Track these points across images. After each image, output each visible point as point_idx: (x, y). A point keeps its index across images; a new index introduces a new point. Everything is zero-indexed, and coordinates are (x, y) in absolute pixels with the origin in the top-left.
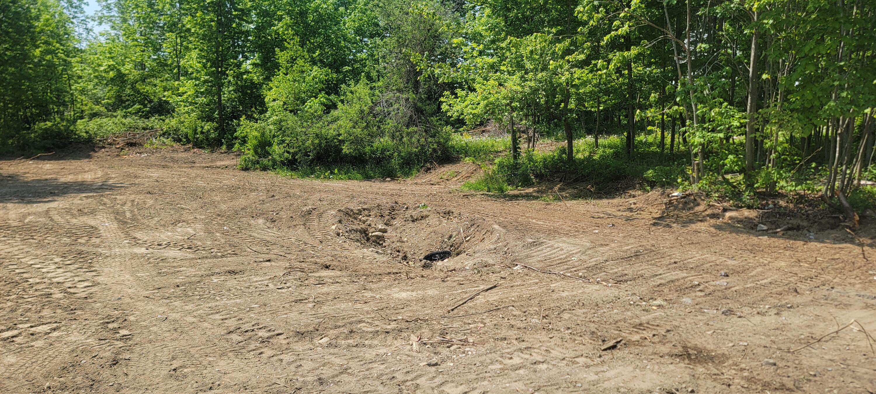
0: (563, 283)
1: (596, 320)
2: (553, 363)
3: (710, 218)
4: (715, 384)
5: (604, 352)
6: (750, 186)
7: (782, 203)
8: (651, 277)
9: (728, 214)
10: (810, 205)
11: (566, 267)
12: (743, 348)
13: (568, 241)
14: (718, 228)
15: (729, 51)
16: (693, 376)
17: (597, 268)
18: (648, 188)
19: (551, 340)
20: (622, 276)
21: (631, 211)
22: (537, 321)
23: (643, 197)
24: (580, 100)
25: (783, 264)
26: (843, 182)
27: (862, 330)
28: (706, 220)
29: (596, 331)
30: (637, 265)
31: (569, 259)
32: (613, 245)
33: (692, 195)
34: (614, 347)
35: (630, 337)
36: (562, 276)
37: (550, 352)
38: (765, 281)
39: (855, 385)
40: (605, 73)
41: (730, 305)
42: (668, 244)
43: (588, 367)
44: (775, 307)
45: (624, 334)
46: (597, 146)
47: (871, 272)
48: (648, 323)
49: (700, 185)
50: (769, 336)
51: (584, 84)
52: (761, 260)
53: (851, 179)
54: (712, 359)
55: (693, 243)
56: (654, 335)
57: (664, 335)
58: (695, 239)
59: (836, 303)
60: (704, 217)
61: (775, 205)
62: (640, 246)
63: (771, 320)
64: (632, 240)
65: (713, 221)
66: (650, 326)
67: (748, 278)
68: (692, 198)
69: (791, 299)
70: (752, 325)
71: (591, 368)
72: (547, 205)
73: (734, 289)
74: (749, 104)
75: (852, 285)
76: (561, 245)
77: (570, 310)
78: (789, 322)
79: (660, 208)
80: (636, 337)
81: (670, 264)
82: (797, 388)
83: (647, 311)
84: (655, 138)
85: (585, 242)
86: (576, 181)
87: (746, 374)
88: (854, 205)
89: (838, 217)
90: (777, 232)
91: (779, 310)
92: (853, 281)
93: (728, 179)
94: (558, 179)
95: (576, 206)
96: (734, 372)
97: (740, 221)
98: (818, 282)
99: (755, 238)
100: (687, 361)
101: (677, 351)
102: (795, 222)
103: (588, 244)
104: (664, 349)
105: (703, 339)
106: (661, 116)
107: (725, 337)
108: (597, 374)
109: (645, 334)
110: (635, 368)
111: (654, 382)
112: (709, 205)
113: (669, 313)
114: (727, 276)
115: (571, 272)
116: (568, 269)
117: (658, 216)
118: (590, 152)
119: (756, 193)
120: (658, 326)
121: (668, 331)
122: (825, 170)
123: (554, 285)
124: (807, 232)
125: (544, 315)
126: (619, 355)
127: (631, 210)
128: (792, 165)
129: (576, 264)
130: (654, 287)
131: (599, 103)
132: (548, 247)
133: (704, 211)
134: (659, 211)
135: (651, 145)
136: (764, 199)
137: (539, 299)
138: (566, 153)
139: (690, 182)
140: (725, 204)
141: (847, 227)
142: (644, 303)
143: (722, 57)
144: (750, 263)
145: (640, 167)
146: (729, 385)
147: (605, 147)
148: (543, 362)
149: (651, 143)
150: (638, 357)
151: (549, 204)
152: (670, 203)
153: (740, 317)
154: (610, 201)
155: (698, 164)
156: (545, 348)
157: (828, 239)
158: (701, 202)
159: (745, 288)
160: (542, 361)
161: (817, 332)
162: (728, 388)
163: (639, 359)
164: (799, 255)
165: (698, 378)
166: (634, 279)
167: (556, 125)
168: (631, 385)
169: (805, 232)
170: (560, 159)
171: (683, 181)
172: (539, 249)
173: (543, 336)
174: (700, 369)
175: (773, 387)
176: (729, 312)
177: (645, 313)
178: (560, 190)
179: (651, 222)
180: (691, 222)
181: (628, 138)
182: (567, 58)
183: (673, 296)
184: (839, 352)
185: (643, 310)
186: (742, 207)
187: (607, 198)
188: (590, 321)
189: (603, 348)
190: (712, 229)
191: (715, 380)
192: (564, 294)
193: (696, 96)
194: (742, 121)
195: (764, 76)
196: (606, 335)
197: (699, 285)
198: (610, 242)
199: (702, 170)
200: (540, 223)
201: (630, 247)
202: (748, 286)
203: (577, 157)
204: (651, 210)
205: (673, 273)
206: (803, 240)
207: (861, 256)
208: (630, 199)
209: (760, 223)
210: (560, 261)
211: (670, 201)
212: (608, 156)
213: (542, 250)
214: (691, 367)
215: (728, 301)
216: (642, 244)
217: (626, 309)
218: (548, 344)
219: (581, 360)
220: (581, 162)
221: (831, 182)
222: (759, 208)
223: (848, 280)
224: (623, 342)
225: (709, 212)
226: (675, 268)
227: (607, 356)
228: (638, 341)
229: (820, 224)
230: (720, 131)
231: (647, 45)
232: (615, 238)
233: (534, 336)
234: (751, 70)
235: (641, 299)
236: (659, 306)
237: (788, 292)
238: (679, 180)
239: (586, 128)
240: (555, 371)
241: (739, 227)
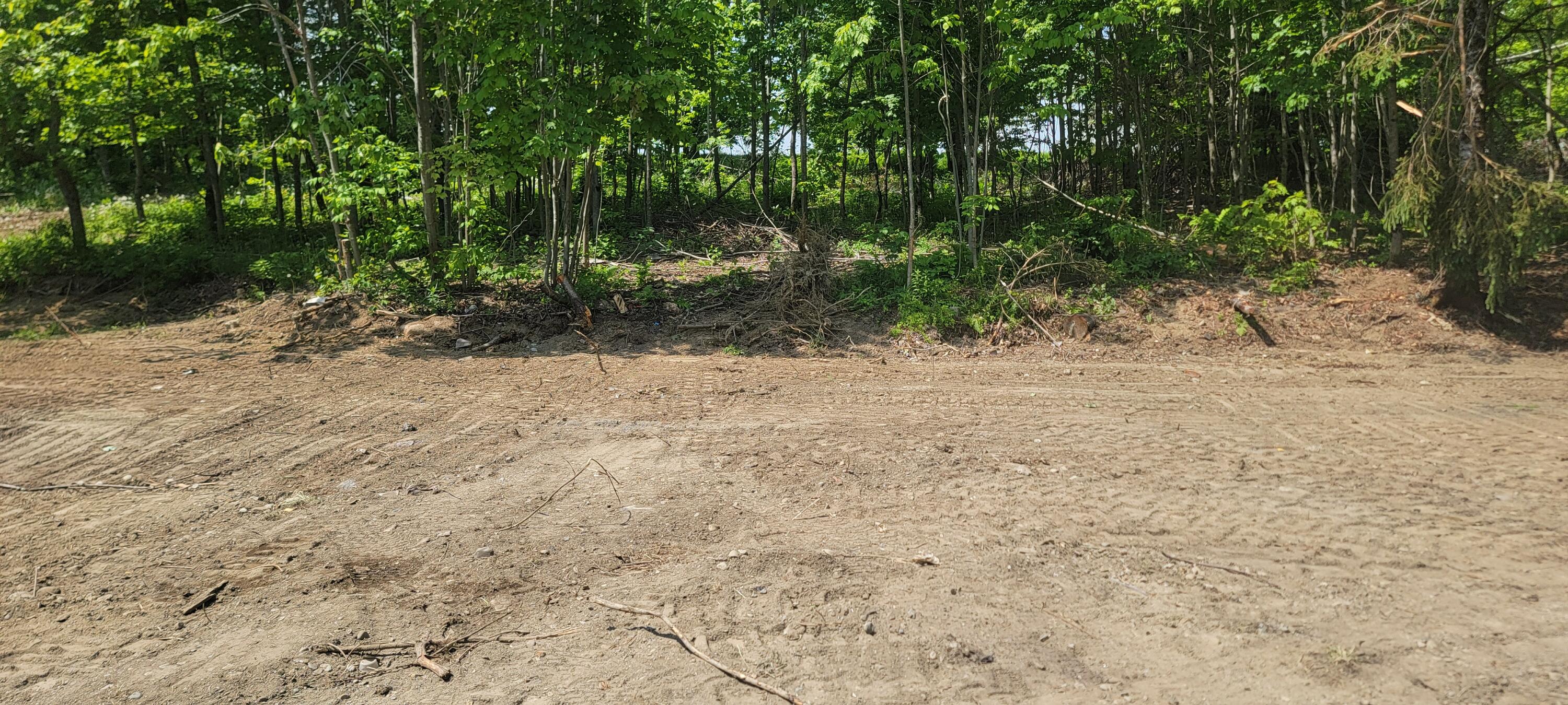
0: (86, 502)
1: (168, 559)
2: (70, 670)
3: (379, 336)
4: (402, 611)
5: (190, 617)
6: (438, 277)
7: (487, 300)
8: (278, 456)
9: (408, 327)
10: (528, 301)
11: (90, 469)
12: (443, 540)
13: (92, 415)
14: (393, 352)
15: (380, 47)
16: (365, 609)
17: (165, 457)
18: (261, 294)
19: (63, 625)
20: (220, 464)
21: (231, 341)
22: (25, 595)
23: (252, 312)
24: (87, 120)
25: (497, 396)
26: (566, 262)
27: (604, 473)
28: (372, 342)
29: (169, 580)
30: (249, 438)
31: (96, 452)
32: (196, 409)
33: (343, 299)
34: (210, 601)
35: (242, 574)
36: (83, 490)
37: (62, 651)
38: (474, 427)
39: (599, 552)
40: (139, 68)
41: (421, 477)
42: (307, 392)
43: (154, 654)
44: (489, 464)
45: (229, 572)
46: (142, 215)
47: (611, 389)
48: (278, 541)
49: (355, 282)
50: (482, 512)
51: (94, 89)
52: (465, 395)
53: (576, 258)
54: (395, 572)
55: (352, 384)
56: (290, 559)
57: (308, 554)
58: (355, 376)
59: (571, 441)
60: (368, 336)
61: (478, 305)
62: (253, 403)
63: (483, 487)
64: (236, 395)
65: (383, 342)
66: (282, 545)
67: (448, 428)
68: (344, 305)
69: (512, 447)
70: (456, 500)
71: (160, 656)
72: (33, 346)
73: (425, 449)
74: (420, 139)
75: (589, 411)
76: (74, 426)
77: (106, 553)
78: (510, 483)
79: (287, 328)
80: (256, 571)
81: (314, 427)
82: (525, 580)
83: (274, 518)
84: (266, 201)
85: (134, 411)
86: (101, 290)
87: (450, 581)
88: (584, 295)
89: (565, 315)
90: (485, 348)
91: (494, 468)
92: (590, 405)
93: (402, 268)
94: (57, 291)
95: (105, 342)
96: (431, 583)
97: (427, 337)
98: (546, 415)
99: (454, 362)
100: (352, 588)
101: (333, 575)
102: (509, 328)
103: (140, 416)
104: (310, 578)
105: (380, 542)
106: (270, 159)
107: (415, 531)
108: (174, 662)
109: (273, 561)
110: (255, 630)
111: (294, 641)
112: (374, 315)
113: (316, 514)
114: (414, 429)
115: (104, 477)
116: (95, 472)
117: (282, 343)
118: (129, 231)
119: (449, 289)
120: (297, 540)
121: (317, 544)
122: (542, 245)
123: (64, 511)
124: (526, 342)
125: (42, 578)
126: (220, 613)
127: (229, 338)
128: (497, 239)
129: (116, 459)
130: (286, 472)
131: (135, 129)
132: (42, 435)
133: (367, 327)
134: (287, 335)
135: (257, 212)
136: (461, 297)
137: (25, 548)
138: (68, 235)
139: (338, 278)
140: (401, 311)
141: (578, 328)
142: (269, 506)
143: (365, 54)
144: (448, 402)
145: (239, 256)
146: (425, 607)
147: (160, 219)
148: (45, 676)
149: (259, 210)
150: (261, 606)
151: (37, 345)
152: (305, 317)
153: (437, 492)
154: (184, 325)
155: (348, 245)
156: (47, 646)
157: (555, 349)
158: (361, 311)
159: (442, 445)
160: (43, 673)
161: (548, 489)
162: (423, 613)
163: (263, 608)
164: (518, 378)
165: (374, 610)
166: (246, 466)
167: (37, 175)
168: (250, 661)
169: (525, 342)
170: (54, 245)
171: (324, 275)
172: (18, 442)
173: (44, 622)
174: (376, 594)
175: (491, 588)
176: (422, 487)
177: (272, 523)
178: (63, 312)
179: (272, 356)
180: (346, 347)
181: (209, 199)
182: (38, 27)
183: (323, 481)
184: (577, 511)
185: (267, 519)
186: (428, 313)
187: (176, 320)
188: (156, 565)
189: (185, 611)
190: (384, 356)
191: (402, 605)
192: (90, 526)
193: (327, 120)
194: (412, 167)
195: (439, 93)
196: (192, 582)
197: (367, 453)
198: (189, 403)
199: (357, 254)
200: (15, 387)
201: (232, 408)
202: (447, 439)
203: (97, 241)
204: (269, 334)
205: (320, 442)
206: (523, 356)
207: (598, 368)
208: (227, 318)
209: (459, 337)
210: (74, 461)
211: (305, 313)
212: (170, 238)
213: (27, 443)
214: (361, 595)
215: (418, 471)
216: (257, 398)
217: (232, 525)
218: (56, 636)
219: (138, 647)
220: (109, 250)
221: (550, 264)
222: (455, 312)
223: (585, 405)
224: (229, 586)
225: (376, 326)
226: (324, 432)
227: (196, 622)
228: (260, 577)
229: (543, 327)
230: (380, 185)
231: (221, 18)
232: (199, 396)
233: (20, 628)
234: (415, 80)
235: (262, 499)
236: (297, 505)
237: (506, 437)
238: (317, 275)
239: (113, 182)
240: (76, 684)
241: (427, 347)
